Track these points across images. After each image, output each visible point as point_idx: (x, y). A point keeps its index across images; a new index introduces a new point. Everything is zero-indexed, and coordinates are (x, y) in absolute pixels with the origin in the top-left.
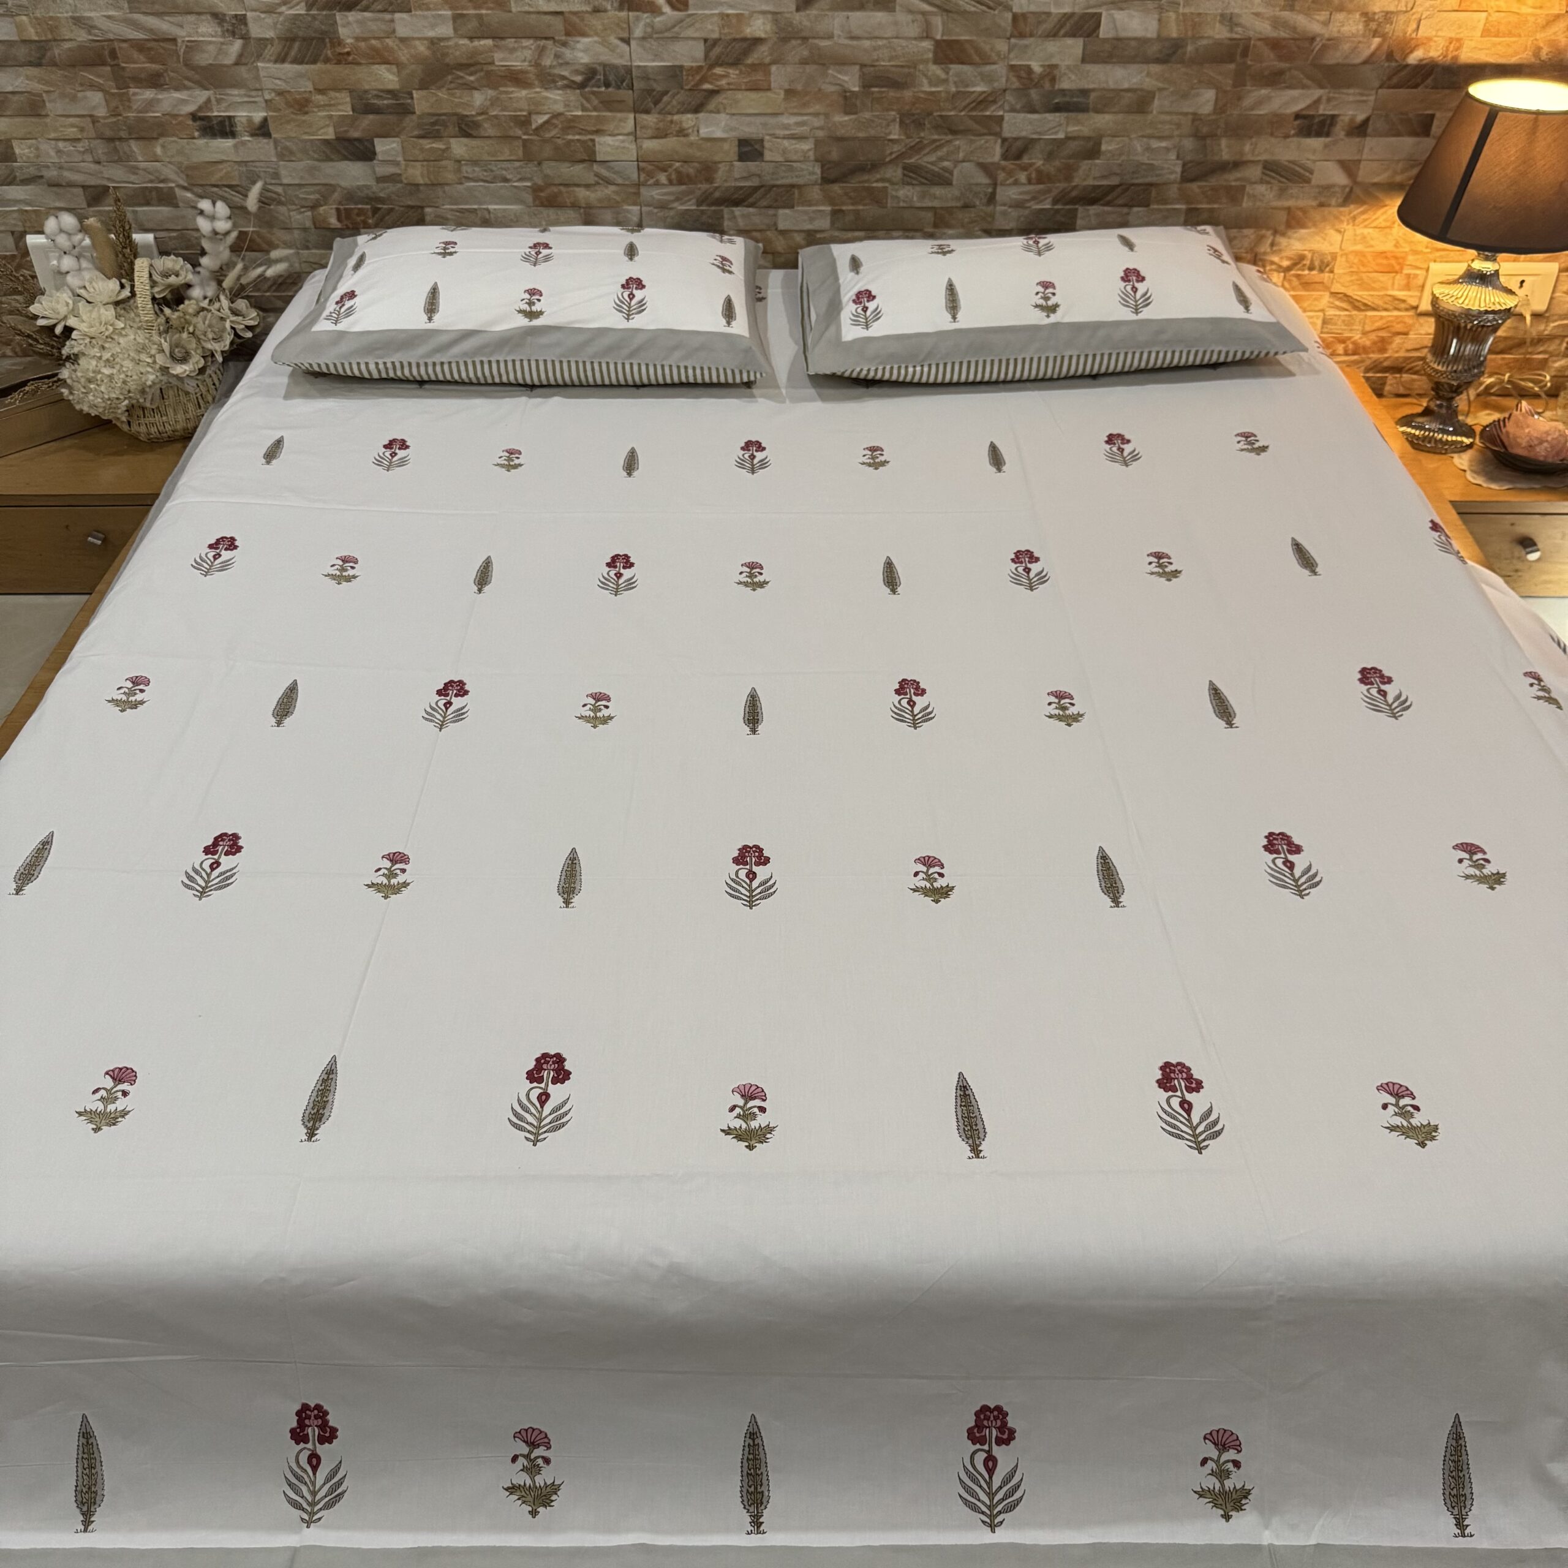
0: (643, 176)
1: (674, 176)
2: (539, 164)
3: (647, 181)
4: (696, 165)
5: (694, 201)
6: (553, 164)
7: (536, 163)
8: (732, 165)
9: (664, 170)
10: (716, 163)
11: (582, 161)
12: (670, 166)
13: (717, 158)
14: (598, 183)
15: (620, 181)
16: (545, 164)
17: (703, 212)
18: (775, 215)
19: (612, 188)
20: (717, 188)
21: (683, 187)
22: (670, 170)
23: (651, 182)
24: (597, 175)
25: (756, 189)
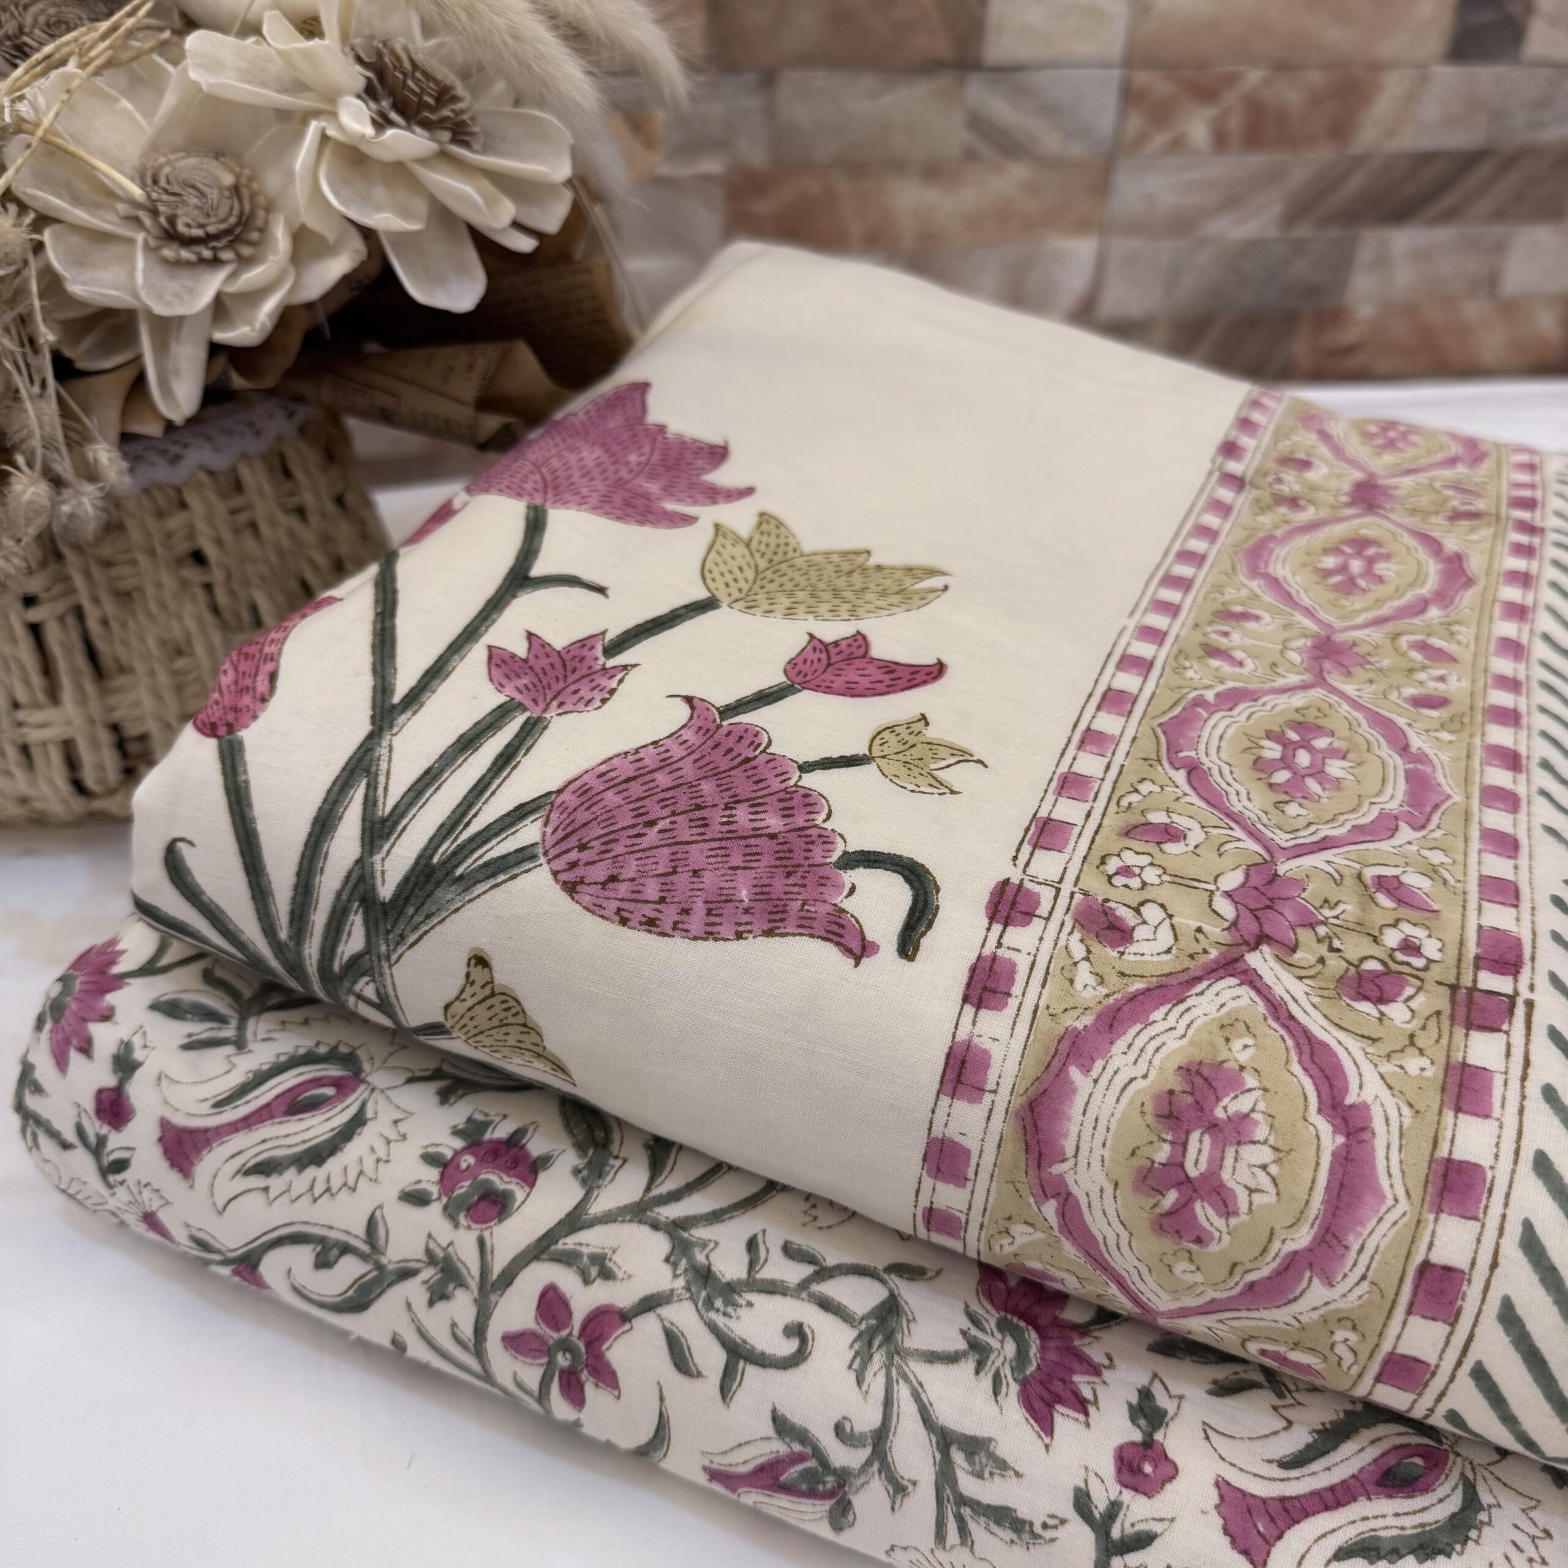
0: (1135, 122)
1: (1235, 123)
2: (768, 80)
3: (1143, 138)
4: (1315, 77)
5: (1276, 209)
6: (820, 79)
7: (751, 78)
8: (1423, 79)
9: (1206, 93)
10: (1377, 67)
11: (930, 67)
12: (1231, 80)
13: (1386, 49)
14: (971, 155)
15: (1051, 141)
16: (790, 82)
17: (1299, 248)
18: (1500, 248)
19: (1018, 172)
20: (1359, 161)
21: (1257, 160)
22: (1232, 97)
23: (1160, 140)
24: (977, 122)
25: (1468, 160)
